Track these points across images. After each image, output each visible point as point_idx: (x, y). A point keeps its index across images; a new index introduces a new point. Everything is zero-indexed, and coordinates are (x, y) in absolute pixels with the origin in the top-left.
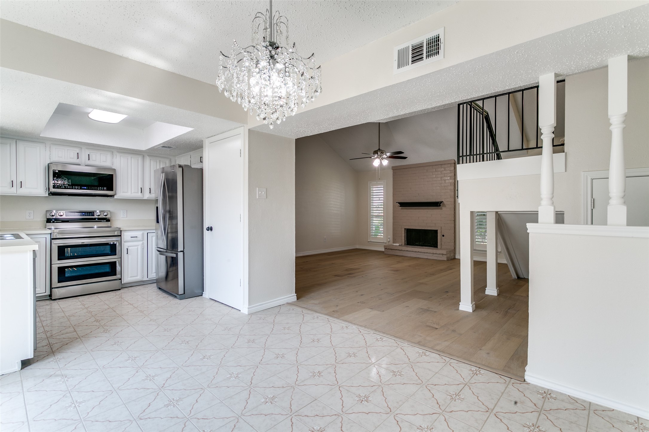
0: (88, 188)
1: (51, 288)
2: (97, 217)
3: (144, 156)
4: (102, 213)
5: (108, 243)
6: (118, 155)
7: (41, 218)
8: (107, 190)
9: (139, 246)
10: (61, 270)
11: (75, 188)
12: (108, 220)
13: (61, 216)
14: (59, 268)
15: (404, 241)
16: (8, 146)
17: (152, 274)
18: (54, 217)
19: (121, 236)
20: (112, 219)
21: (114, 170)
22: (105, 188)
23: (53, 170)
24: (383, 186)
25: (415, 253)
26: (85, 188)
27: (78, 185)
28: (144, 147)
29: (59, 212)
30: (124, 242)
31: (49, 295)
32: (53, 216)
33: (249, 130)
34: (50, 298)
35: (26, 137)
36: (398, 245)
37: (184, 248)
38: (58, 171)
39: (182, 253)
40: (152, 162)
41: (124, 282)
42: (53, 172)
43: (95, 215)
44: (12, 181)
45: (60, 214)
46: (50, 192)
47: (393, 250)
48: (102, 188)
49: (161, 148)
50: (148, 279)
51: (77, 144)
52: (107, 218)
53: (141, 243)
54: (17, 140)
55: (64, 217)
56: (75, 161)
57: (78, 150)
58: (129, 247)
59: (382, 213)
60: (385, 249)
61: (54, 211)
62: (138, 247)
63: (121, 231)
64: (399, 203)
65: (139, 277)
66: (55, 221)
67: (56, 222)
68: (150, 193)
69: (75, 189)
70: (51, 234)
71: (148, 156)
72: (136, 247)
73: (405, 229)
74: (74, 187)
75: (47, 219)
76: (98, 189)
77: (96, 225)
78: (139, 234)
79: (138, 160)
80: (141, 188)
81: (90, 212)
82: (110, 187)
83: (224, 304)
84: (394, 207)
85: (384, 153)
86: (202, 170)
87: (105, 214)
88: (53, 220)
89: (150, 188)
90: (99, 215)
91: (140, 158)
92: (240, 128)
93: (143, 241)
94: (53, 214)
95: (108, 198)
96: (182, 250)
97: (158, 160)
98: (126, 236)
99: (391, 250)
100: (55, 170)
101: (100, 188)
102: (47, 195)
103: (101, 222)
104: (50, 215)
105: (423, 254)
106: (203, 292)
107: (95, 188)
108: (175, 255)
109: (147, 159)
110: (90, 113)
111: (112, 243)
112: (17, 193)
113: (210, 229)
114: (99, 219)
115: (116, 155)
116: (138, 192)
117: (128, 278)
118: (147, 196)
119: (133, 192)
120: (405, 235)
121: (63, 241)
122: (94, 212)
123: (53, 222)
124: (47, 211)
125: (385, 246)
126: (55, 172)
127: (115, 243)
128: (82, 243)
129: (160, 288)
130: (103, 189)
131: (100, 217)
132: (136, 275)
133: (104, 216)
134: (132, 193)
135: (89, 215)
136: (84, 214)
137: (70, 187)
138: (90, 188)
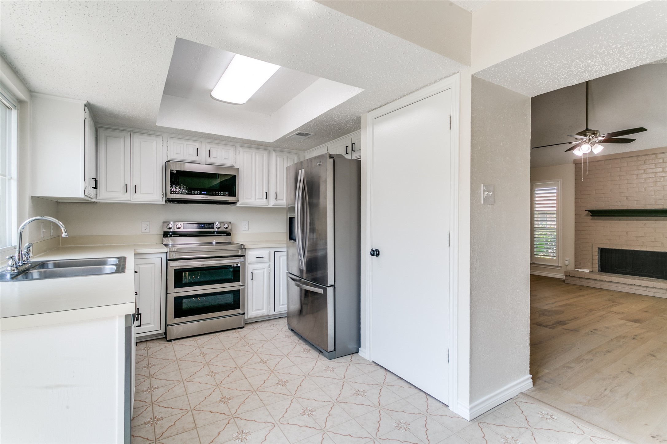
0: (208, 193)
1: (166, 325)
2: (217, 230)
3: (269, 151)
4: (222, 224)
5: (231, 265)
6: (241, 150)
7: (156, 231)
8: (230, 195)
9: (265, 269)
10: (178, 301)
11: (194, 193)
12: (229, 234)
13: (179, 228)
14: (175, 298)
15: (597, 267)
16: (122, 140)
17: (279, 306)
18: (172, 230)
19: (245, 256)
20: (233, 233)
21: (238, 170)
22: (227, 193)
23: (171, 170)
24: (556, 188)
25: (627, 286)
26: (205, 192)
27: (197, 189)
28: (271, 138)
29: (177, 223)
30: (248, 263)
31: (164, 333)
32: (170, 228)
33: (473, 76)
34: (165, 336)
35: (142, 129)
36: (588, 271)
37: (335, 282)
38: (176, 171)
39: (332, 288)
40: (278, 159)
41: (248, 317)
42: (171, 172)
43: (215, 227)
44: (126, 185)
45: (177, 227)
46: (167, 198)
47: (581, 280)
49: (295, 136)
50: (274, 313)
51: (196, 137)
52: (227, 231)
53: (267, 265)
54: (132, 133)
55: (182, 230)
56: (195, 158)
57: (197, 145)
58: (254, 271)
59: (554, 225)
60: (566, 276)
61: (172, 223)
62: (264, 271)
63: (245, 249)
64: (590, 211)
65: (264, 310)
66: (172, 235)
67: (174, 237)
68: (276, 199)
70: (167, 253)
71: (275, 151)
72: (262, 271)
73: (599, 248)
74: (193, 191)
75: (164, 232)
76: (220, 194)
77: (214, 241)
78: (264, 253)
79: (263, 156)
80: (266, 193)
81: (210, 224)
82: (233, 192)
83: (404, 380)
84: (577, 215)
85: (597, 134)
86: (358, 163)
87: (226, 226)
88: (171, 234)
89: (276, 193)
90: (219, 228)
91: (265, 154)
92: (455, 75)
93: (270, 263)
94: (170, 226)
95: (229, 205)
96: (333, 283)
97: (285, 157)
98: (251, 255)
99: (578, 279)
100: (173, 170)
101: (222, 193)
102: (164, 203)
103: (221, 236)
104: (167, 227)
105: (645, 289)
106: (360, 348)
108: (322, 290)
109: (274, 155)
110: (212, 91)
111: (235, 266)
112: (132, 200)
113: (375, 253)
114: (218, 232)
115: (239, 150)
116: (262, 198)
117: (252, 312)
118: (272, 203)
119: (257, 197)
120: (598, 258)
121: (180, 262)
122: (214, 224)
123: (171, 236)
124: (164, 222)
125: (566, 272)
126: (173, 173)
127: (238, 266)
128: (201, 265)
129: (292, 330)
130: (225, 194)
131: (220, 230)
132: (262, 308)
133: (225, 228)
134: (256, 200)
135: (208, 227)
136: (203, 226)
137: (189, 191)
138: (210, 193)
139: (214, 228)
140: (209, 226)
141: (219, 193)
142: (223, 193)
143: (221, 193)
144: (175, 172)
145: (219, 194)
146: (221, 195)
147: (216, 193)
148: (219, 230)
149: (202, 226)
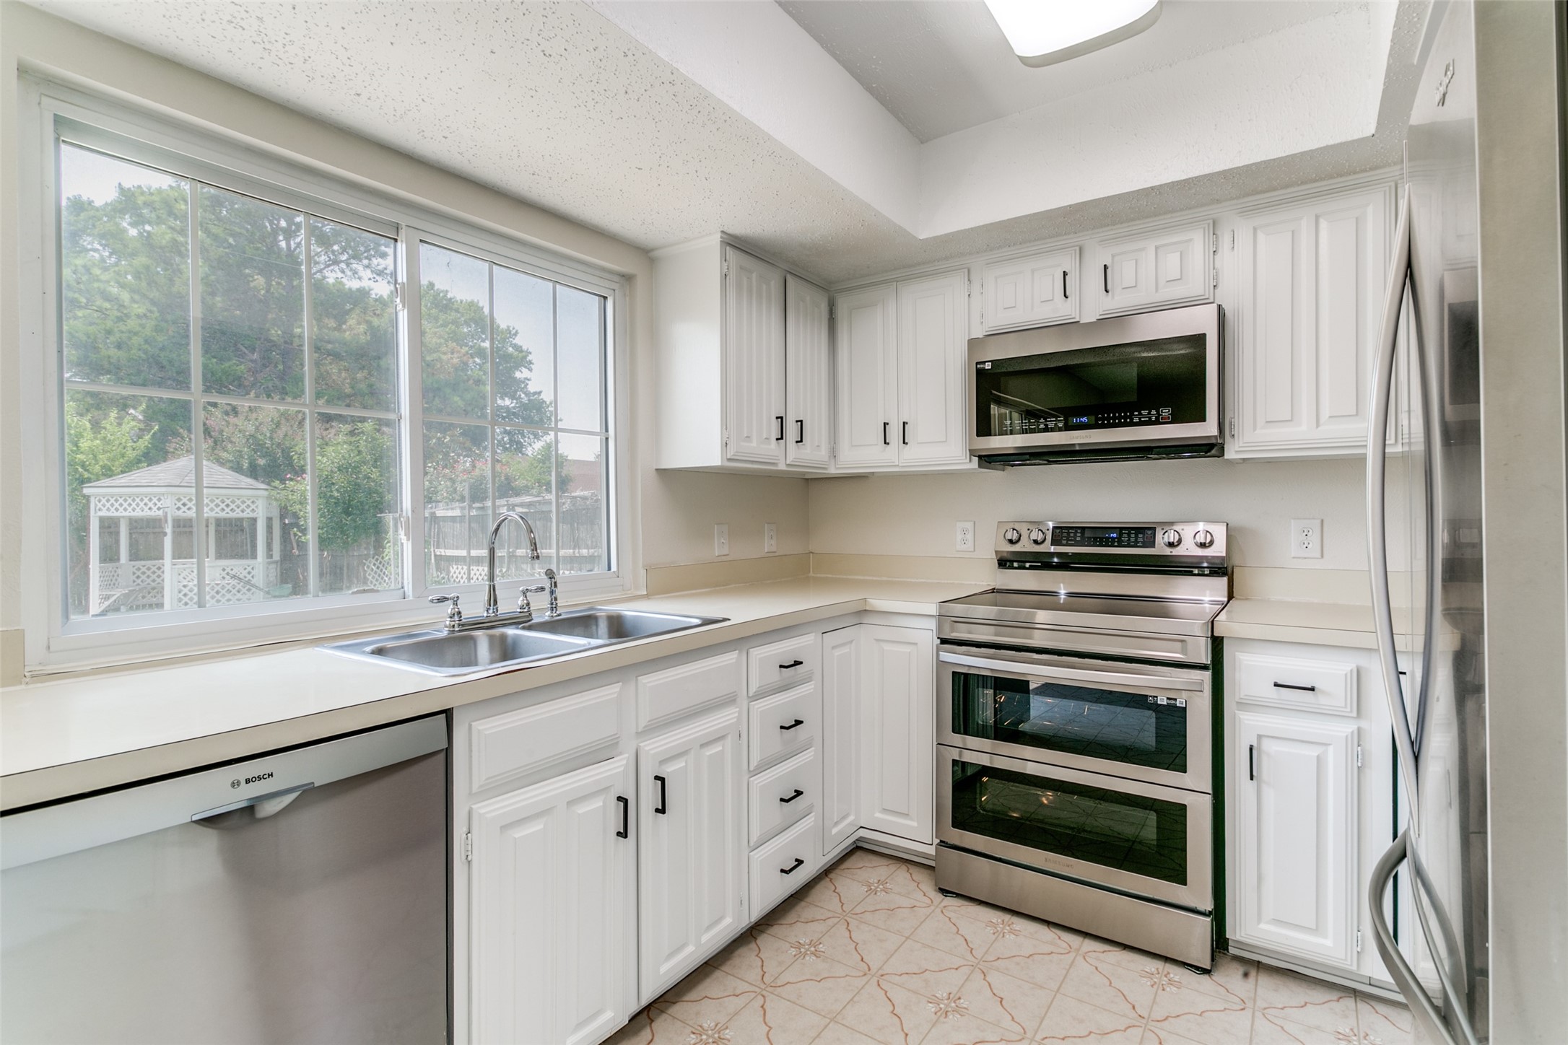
0: (1093, 418)
2: (1166, 551)
4: (1186, 531)
5: (1146, 697)
6: (1245, 223)
9: (1331, 749)
11: (1046, 425)
13: (1037, 542)
16: (879, 309)
18: (1017, 548)
19: (1217, 668)
22: (1166, 412)
23: (977, 363)
26: (1084, 419)
27: (1057, 414)
30: (1240, 704)
32: (1012, 542)
38: (995, 361)
41: (1239, 936)
43: (1158, 542)
44: (885, 422)
45: (1032, 537)
46: (977, 452)
48: (1154, 412)
52: (1205, 558)
53: (1344, 727)
54: (900, 284)
55: (1047, 547)
57: (1068, 260)
58: (1265, 740)
62: (1325, 752)
63: (1224, 640)
69: (1046, 430)
70: (937, 617)
72: (1313, 752)
74: (1042, 420)
76: (1136, 420)
78: (1329, 671)
81: (1136, 530)
82: (1190, 405)
90: (1173, 544)
93: (1363, 724)
94: (1014, 536)
98: (1252, 673)
101: (1145, 412)
104: (1005, 538)
107: (1120, 418)
111: (1163, 701)
112: (900, 464)
115: (1232, 230)
117: (1259, 923)
119: (1325, 416)
122: (1154, 528)
124: (999, 524)
126: (984, 369)
127: (1178, 702)
130: (1159, 418)
131: (1179, 552)
132: (1312, 924)
133: (1198, 545)
134: (1318, 425)
135: (1132, 540)
136: (1115, 535)
137: (1029, 422)
138: (1100, 419)
139: (1152, 544)
140: (1136, 537)
141: (1132, 414)
142: (1149, 413)
143: (1140, 414)
144: (988, 366)
145: (1132, 420)
146: (1141, 423)
147: (1123, 417)
148: (1173, 554)
149: (1113, 538)
